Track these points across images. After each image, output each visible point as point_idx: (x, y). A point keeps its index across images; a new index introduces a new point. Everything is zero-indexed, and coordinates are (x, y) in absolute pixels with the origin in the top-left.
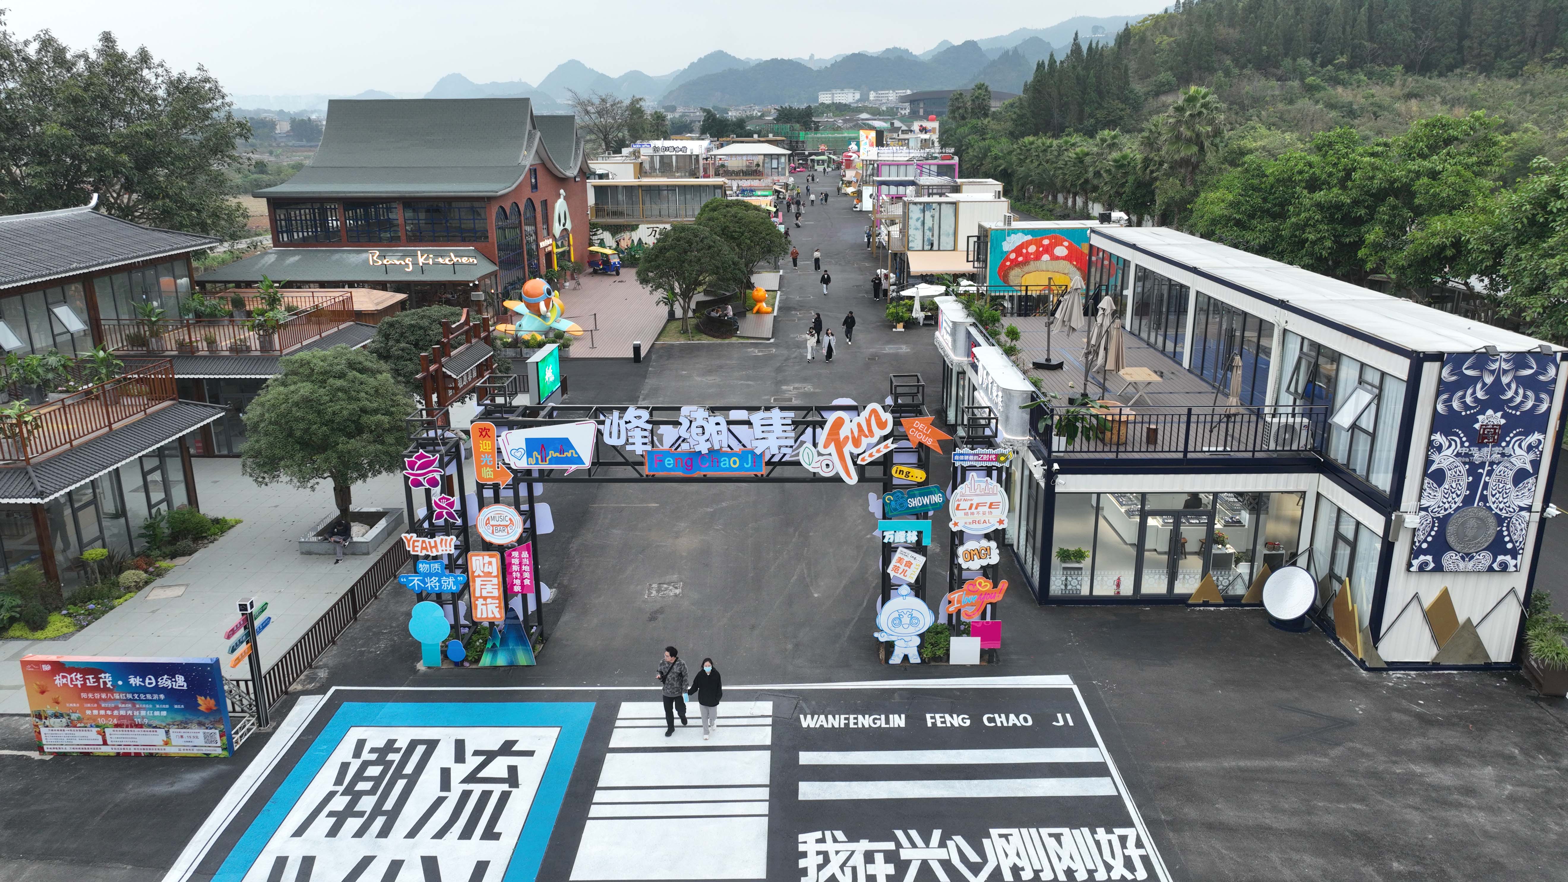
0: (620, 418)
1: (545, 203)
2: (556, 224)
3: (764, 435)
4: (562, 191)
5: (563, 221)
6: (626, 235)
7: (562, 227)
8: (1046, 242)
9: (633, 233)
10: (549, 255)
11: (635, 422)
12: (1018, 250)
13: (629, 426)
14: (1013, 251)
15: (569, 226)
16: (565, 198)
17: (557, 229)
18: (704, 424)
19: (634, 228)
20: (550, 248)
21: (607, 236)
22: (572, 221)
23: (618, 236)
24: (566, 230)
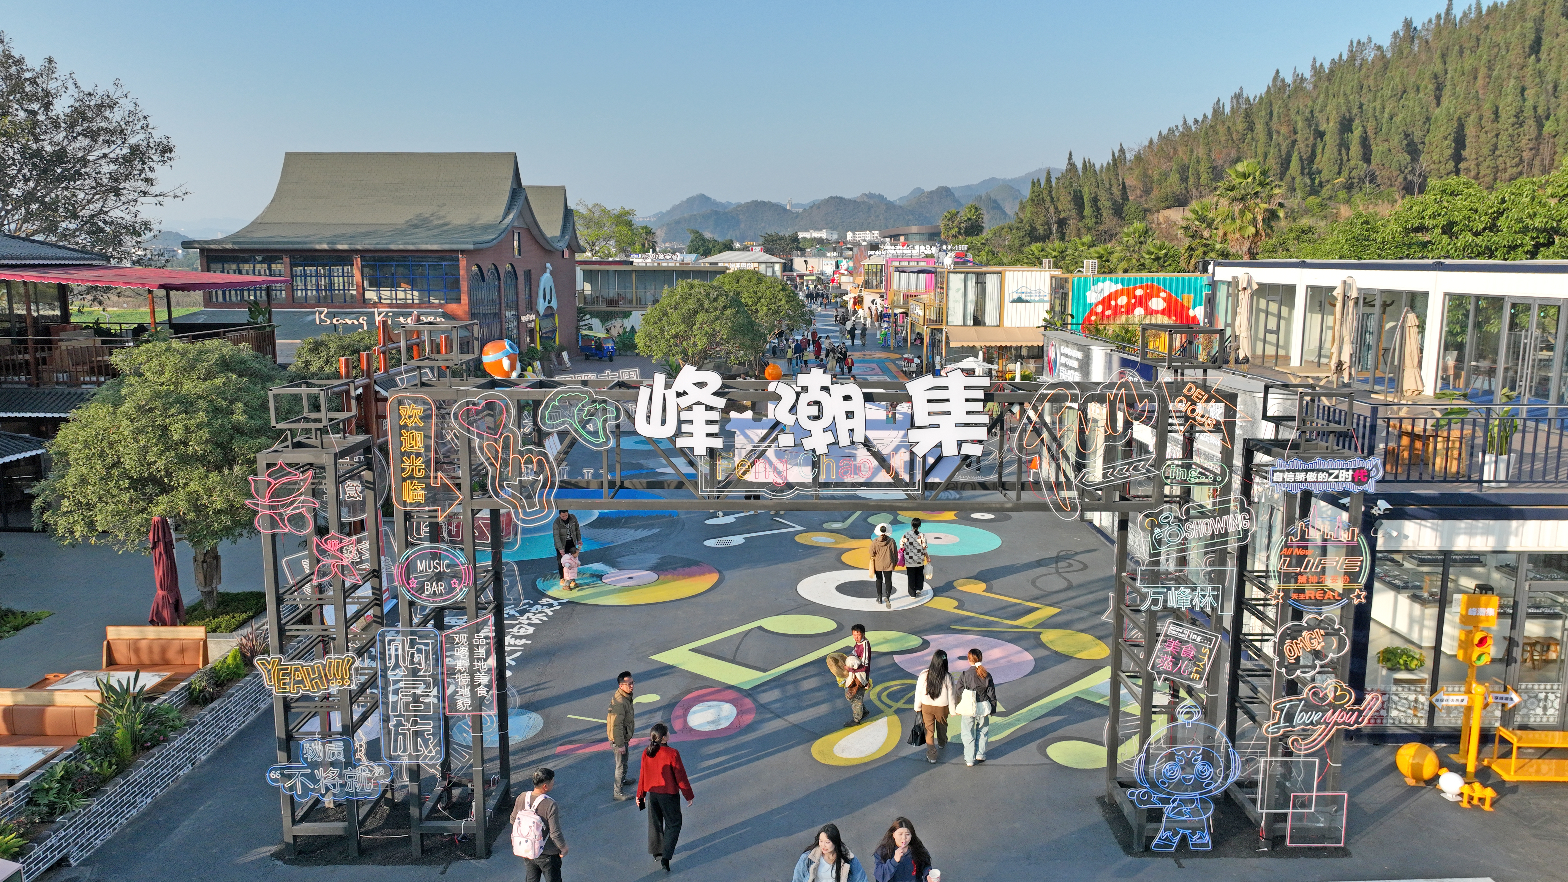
0: (668, 386)
1: (528, 274)
2: (541, 299)
3: (934, 420)
4: (548, 265)
5: (548, 297)
6: (618, 323)
7: (547, 304)
8: (1139, 292)
9: (625, 321)
10: (532, 332)
11: (695, 394)
12: (1106, 302)
13: (684, 402)
14: (1097, 304)
15: (554, 304)
16: (551, 273)
17: (542, 306)
18: (822, 397)
19: (627, 315)
20: (532, 325)
21: (596, 322)
22: (558, 301)
23: (608, 324)
24: (550, 308)
